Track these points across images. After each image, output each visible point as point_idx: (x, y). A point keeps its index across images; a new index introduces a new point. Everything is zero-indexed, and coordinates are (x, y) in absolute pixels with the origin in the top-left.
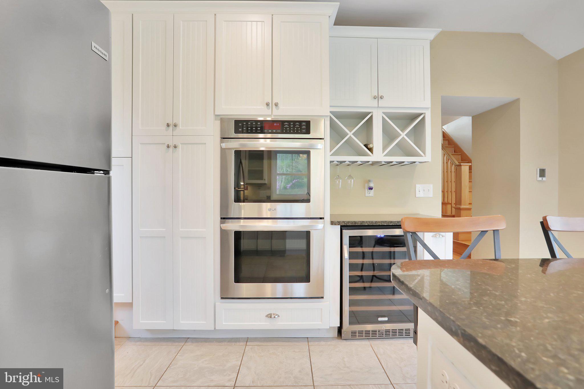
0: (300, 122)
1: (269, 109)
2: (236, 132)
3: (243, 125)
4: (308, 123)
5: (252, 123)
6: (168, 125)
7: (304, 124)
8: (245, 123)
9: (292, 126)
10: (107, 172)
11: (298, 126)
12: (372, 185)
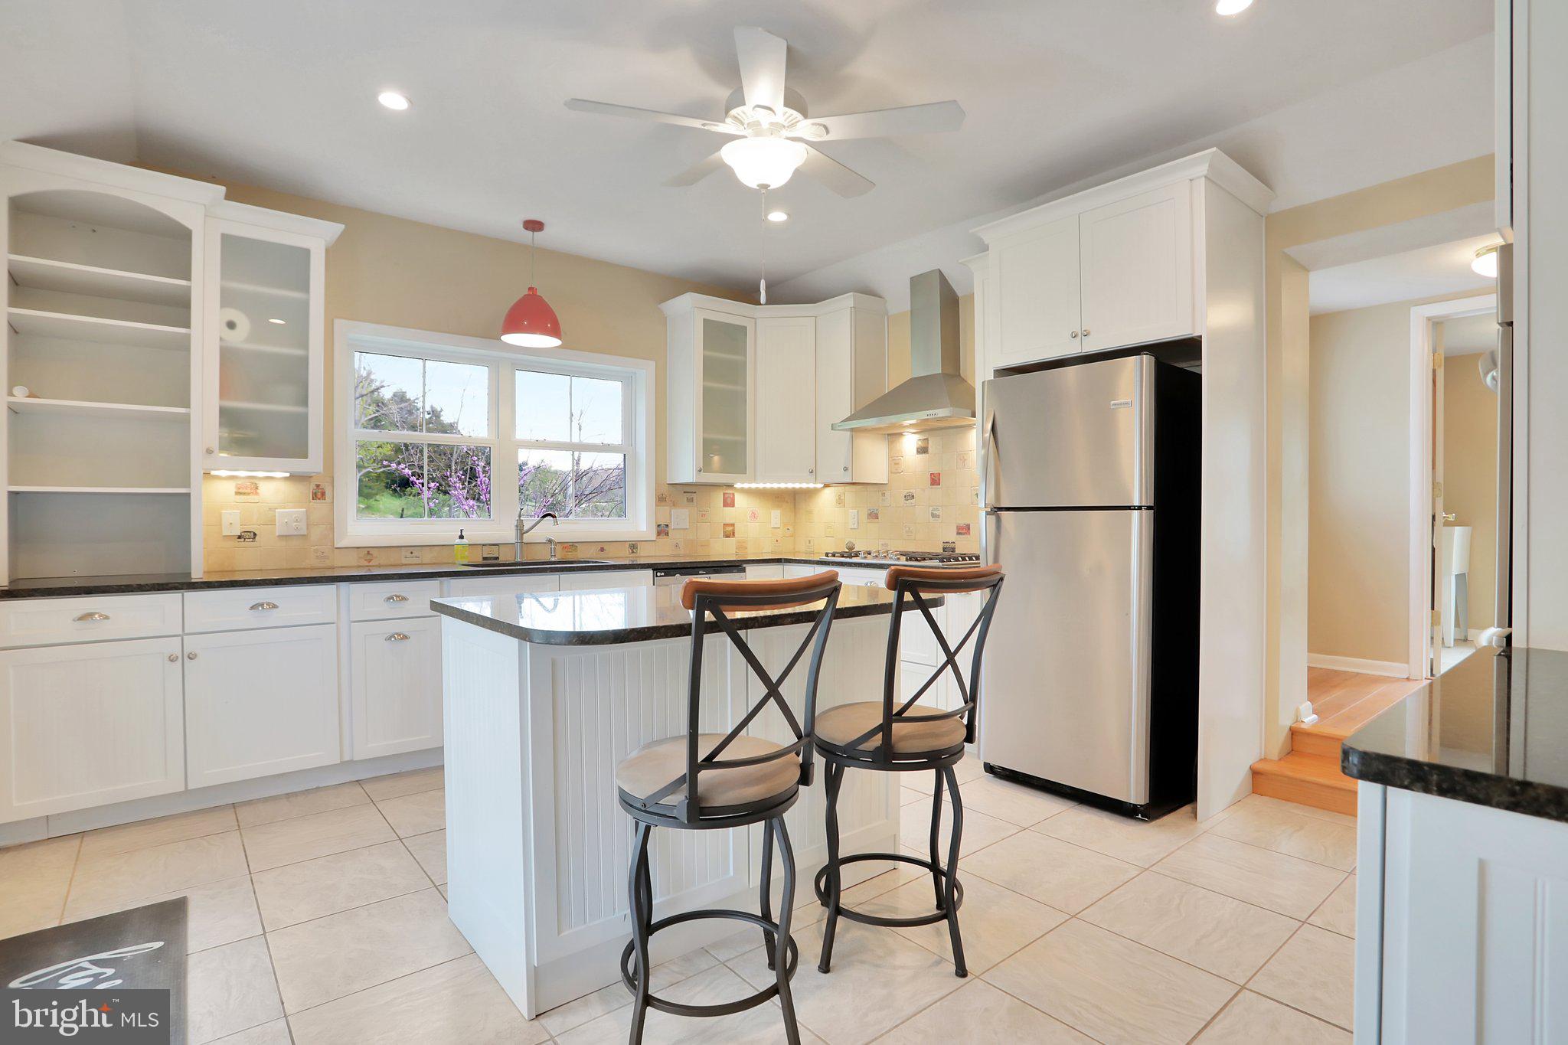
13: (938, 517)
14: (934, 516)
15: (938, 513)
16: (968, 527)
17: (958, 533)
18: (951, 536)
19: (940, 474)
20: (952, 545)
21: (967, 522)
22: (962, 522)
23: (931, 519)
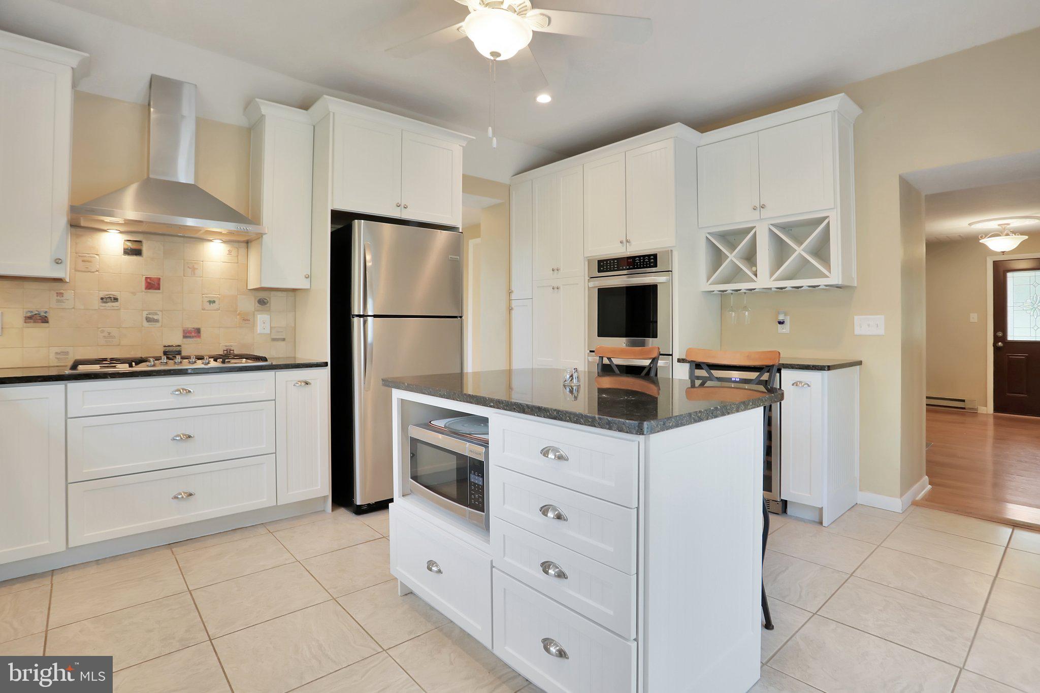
0: (649, 256)
1: (623, 246)
2: (599, 271)
3: (604, 264)
4: (655, 256)
5: (610, 262)
6: (553, 270)
7: (652, 257)
8: (605, 262)
9: (642, 261)
10: (461, 317)
11: (647, 260)
12: (781, 318)
13: (157, 321)
14: (148, 320)
15: (156, 317)
16: (198, 331)
17: (185, 337)
18: (175, 339)
19: (159, 279)
20: (178, 349)
21: (196, 326)
22: (190, 325)
23: (146, 324)
